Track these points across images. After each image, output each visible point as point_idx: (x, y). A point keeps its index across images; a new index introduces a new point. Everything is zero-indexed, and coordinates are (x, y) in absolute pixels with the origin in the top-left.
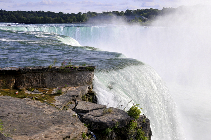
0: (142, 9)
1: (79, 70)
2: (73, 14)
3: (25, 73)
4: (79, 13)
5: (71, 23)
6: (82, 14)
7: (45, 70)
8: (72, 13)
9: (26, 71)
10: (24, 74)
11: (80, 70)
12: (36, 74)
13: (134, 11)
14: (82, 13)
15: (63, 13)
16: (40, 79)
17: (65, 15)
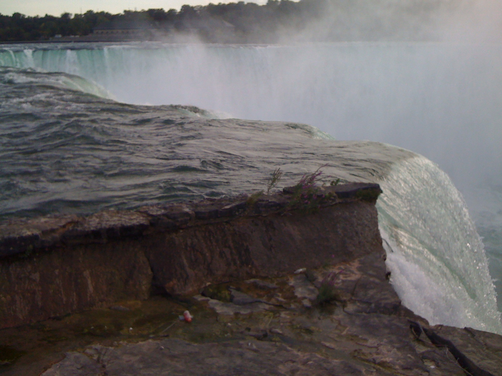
0: (220, 3)
1: (338, 201)
2: (49, 19)
3: (176, 229)
4: (66, 16)
5: (46, 41)
6: (72, 17)
7: (237, 213)
8: (46, 15)
9: (178, 224)
10: (174, 235)
11: (340, 201)
12: (211, 228)
13: (201, 8)
14: (71, 14)
15: (24, 16)
16: (229, 247)
17: (30, 19)
